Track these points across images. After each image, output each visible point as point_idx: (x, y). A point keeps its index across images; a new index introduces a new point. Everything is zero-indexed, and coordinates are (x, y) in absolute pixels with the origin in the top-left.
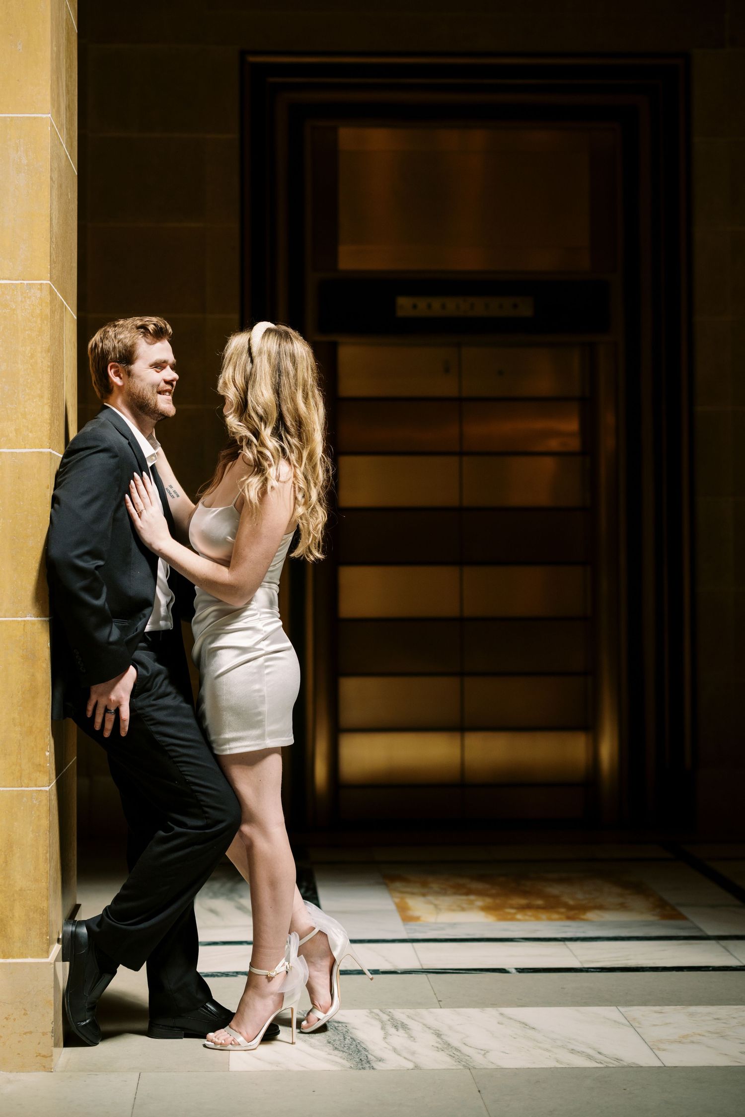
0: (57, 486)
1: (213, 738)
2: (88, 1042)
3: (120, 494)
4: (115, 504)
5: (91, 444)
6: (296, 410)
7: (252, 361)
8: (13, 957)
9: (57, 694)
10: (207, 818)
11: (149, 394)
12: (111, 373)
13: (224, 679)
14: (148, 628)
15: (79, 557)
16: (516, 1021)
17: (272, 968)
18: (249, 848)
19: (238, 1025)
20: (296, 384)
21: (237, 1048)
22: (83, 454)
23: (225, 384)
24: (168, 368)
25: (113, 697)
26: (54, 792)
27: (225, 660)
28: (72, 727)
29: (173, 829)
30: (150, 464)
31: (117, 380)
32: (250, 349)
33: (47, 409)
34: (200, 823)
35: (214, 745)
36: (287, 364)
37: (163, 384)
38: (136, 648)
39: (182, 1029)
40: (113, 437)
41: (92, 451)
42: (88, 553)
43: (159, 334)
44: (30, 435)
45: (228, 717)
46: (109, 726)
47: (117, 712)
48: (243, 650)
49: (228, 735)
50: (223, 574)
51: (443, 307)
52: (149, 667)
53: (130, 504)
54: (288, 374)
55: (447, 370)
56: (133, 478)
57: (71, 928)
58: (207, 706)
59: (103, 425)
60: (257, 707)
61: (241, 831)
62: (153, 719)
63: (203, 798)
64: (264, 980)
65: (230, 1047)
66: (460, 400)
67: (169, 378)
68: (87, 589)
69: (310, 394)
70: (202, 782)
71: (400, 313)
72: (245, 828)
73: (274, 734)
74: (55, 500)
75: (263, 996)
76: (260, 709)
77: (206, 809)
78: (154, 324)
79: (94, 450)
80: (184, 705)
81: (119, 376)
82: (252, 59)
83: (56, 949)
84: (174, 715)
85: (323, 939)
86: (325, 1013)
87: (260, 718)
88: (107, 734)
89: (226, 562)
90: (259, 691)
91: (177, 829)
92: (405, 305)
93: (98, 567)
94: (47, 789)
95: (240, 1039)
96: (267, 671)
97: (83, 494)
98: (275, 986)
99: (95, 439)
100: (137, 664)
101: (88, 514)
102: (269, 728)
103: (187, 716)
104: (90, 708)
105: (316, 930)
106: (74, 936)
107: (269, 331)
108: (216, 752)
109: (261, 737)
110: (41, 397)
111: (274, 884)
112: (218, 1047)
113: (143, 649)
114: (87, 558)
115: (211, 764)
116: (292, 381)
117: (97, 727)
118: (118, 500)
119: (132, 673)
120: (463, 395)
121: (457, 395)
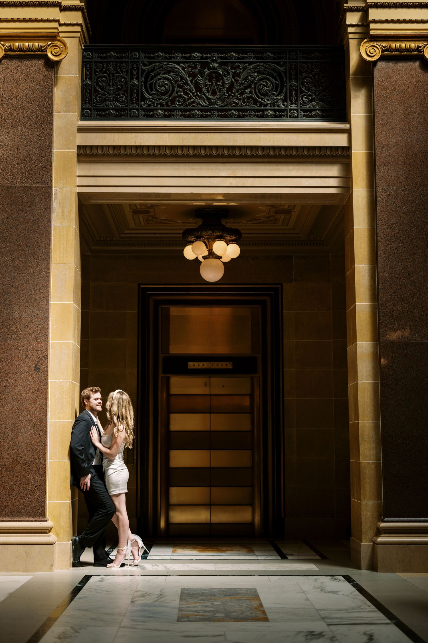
0: (73, 429)
1: (108, 491)
2: (78, 566)
3: (88, 431)
4: (87, 433)
5: (81, 419)
6: (122, 412)
7: (113, 400)
8: (60, 542)
9: (71, 479)
10: (107, 510)
11: (94, 406)
12: (85, 402)
13: (110, 476)
14: (93, 464)
15: (78, 446)
17: (123, 548)
18: (118, 518)
19: (115, 562)
20: (123, 405)
21: (114, 567)
22: (79, 421)
23: (107, 405)
24: (99, 399)
25: (86, 481)
26: (71, 502)
27: (110, 472)
28: (77, 490)
29: (99, 513)
30: (96, 424)
31: (86, 403)
32: (113, 398)
33: (70, 411)
34: (105, 511)
35: (109, 493)
36: (121, 401)
37: (98, 404)
38: (91, 469)
39: (102, 564)
40: (86, 417)
41: (81, 421)
42: (80, 445)
43: (96, 392)
44: (66, 417)
45: (112, 486)
46: (85, 488)
47: (87, 484)
48: (114, 469)
49: (111, 490)
50: (108, 451)
51: (203, 365)
52: (93, 473)
53: (91, 433)
54: (121, 404)
55: (206, 386)
56: (92, 427)
57: (75, 538)
58: (106, 483)
59: (84, 414)
60: (117, 483)
61: (116, 514)
62: (95, 486)
63: (106, 505)
64: (121, 550)
65: (112, 567)
67: (99, 402)
68: (80, 454)
69: (127, 408)
70: (106, 501)
71: (189, 368)
72: (117, 513)
73: (122, 489)
74: (72, 432)
75: (121, 555)
76: (119, 483)
77: (107, 508)
78: (95, 389)
79: (82, 420)
80: (102, 483)
81: (87, 402)
82: (142, 286)
83: (71, 542)
84: (100, 485)
85: (136, 543)
86: (138, 560)
87: (119, 485)
88: (84, 490)
89: (109, 448)
90: (118, 479)
91: (100, 513)
92: (192, 365)
93: (82, 449)
94: (69, 502)
95: (115, 565)
96: (120, 474)
97: (79, 431)
98: (124, 552)
99: (82, 418)
100: (91, 473)
101: (80, 436)
102: (121, 488)
103: (102, 485)
104: (81, 484)
105: (135, 540)
106: (75, 540)
107: (119, 392)
108: (109, 494)
109: (120, 490)
110: (69, 408)
111: (123, 526)
112: (110, 567)
113: (92, 469)
114: (79, 447)
115: (108, 497)
116: (122, 405)
117: (82, 488)
118: (88, 432)
119: (90, 476)
120: (211, 394)
121: (209, 394)
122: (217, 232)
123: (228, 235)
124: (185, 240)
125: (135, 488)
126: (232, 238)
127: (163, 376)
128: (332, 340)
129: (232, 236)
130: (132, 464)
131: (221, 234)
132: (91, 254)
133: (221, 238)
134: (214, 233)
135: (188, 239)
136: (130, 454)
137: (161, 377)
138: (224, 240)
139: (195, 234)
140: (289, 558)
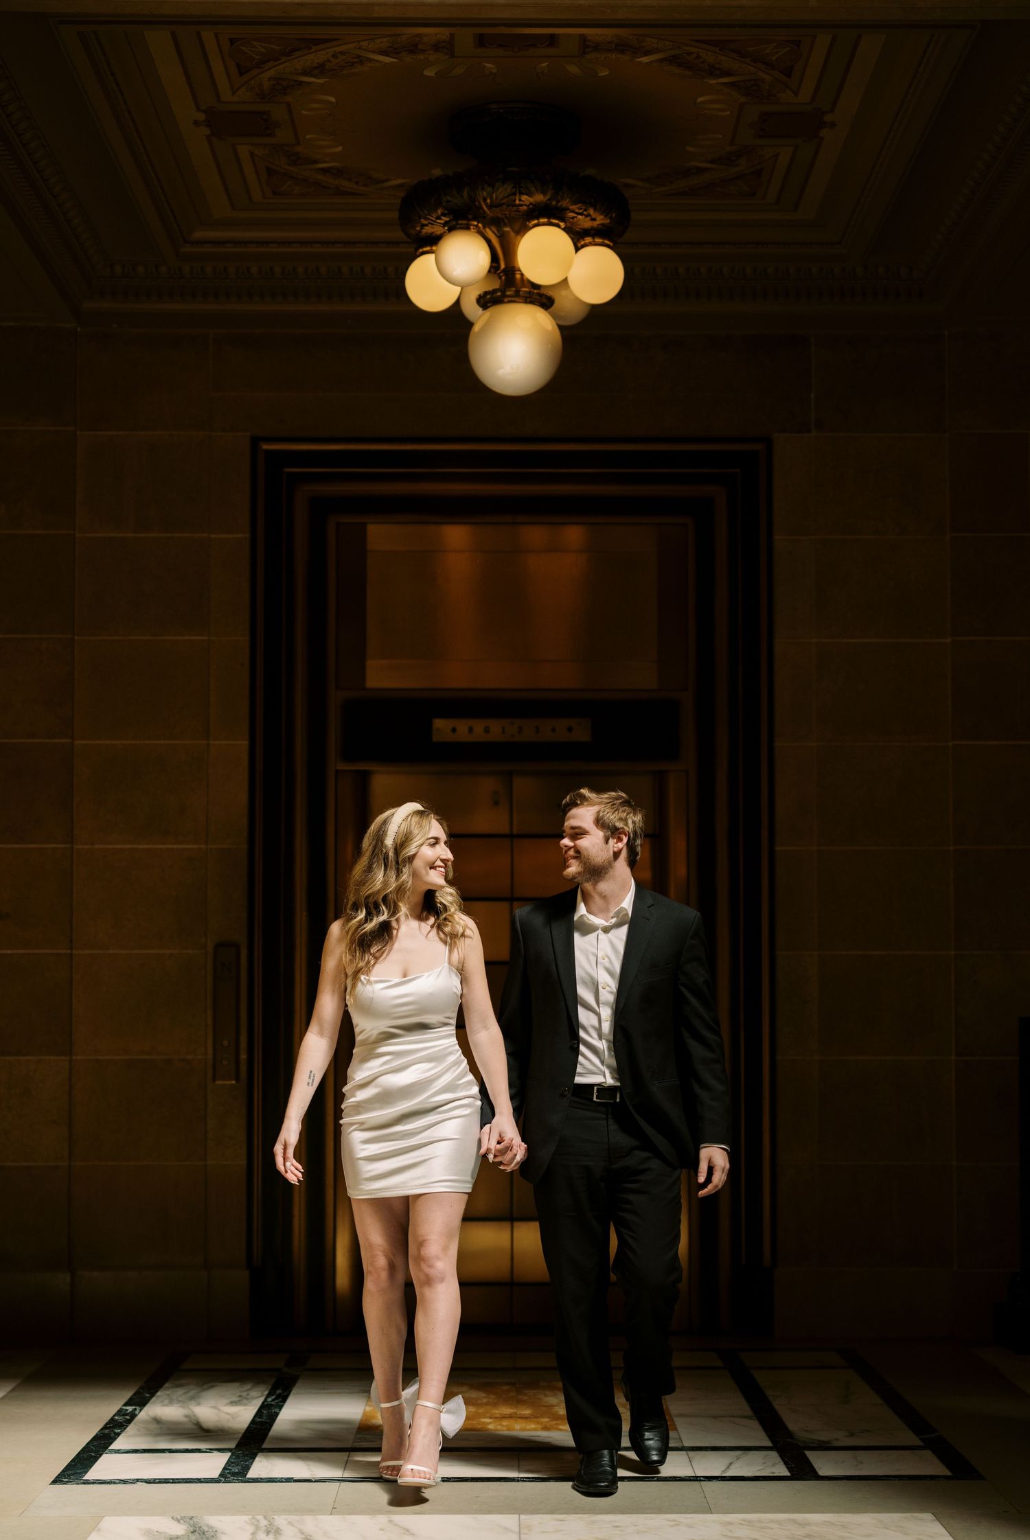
16: (401, 1527)
51: (487, 730)
55: (496, 803)
66: (511, 836)
71: (436, 738)
82: (265, 447)
92: (443, 728)
120: (515, 831)
121: (508, 832)
122: (533, 189)
123: (576, 204)
124: (412, 231)
125: (244, 1162)
126: (594, 220)
127: (342, 766)
128: (949, 640)
129: (591, 211)
130: (232, 1080)
131: (547, 198)
132: (79, 329)
133: (549, 213)
134: (521, 193)
135: (423, 226)
136: (226, 1043)
137: (337, 772)
138: (562, 225)
139: (448, 201)
140: (821, 1473)
